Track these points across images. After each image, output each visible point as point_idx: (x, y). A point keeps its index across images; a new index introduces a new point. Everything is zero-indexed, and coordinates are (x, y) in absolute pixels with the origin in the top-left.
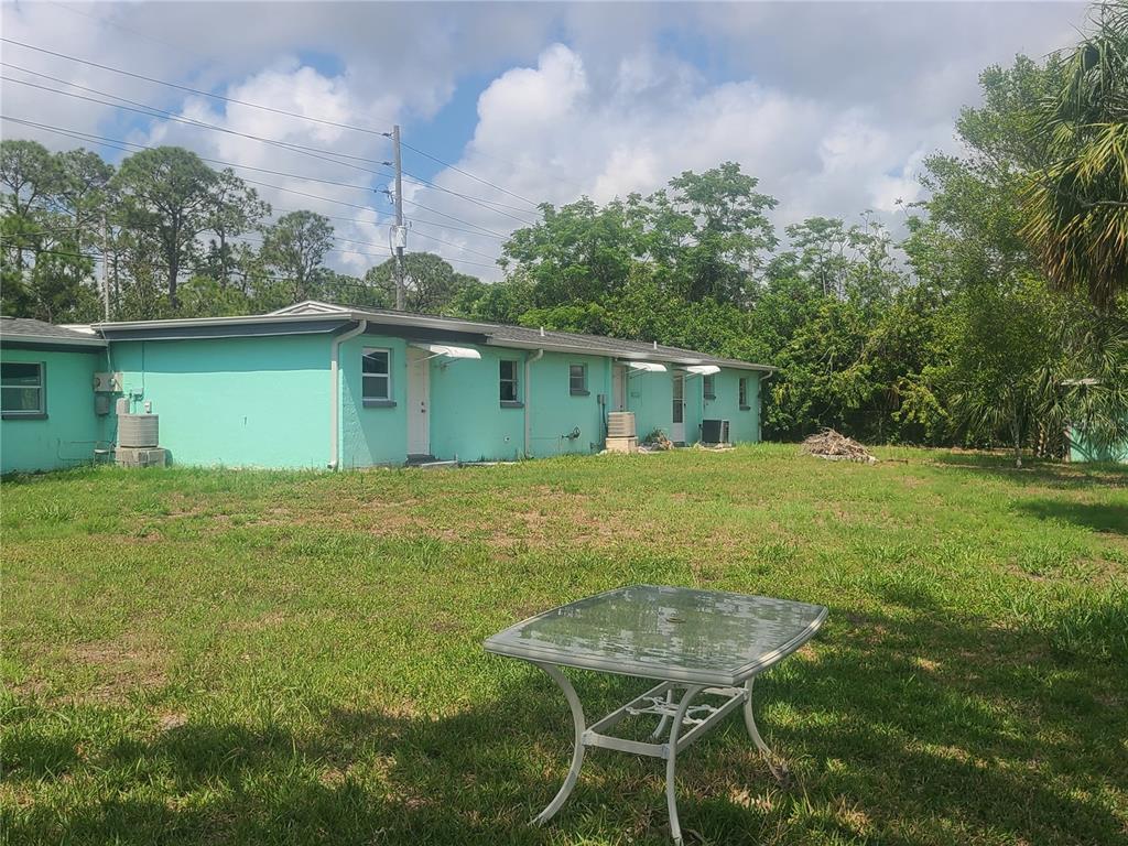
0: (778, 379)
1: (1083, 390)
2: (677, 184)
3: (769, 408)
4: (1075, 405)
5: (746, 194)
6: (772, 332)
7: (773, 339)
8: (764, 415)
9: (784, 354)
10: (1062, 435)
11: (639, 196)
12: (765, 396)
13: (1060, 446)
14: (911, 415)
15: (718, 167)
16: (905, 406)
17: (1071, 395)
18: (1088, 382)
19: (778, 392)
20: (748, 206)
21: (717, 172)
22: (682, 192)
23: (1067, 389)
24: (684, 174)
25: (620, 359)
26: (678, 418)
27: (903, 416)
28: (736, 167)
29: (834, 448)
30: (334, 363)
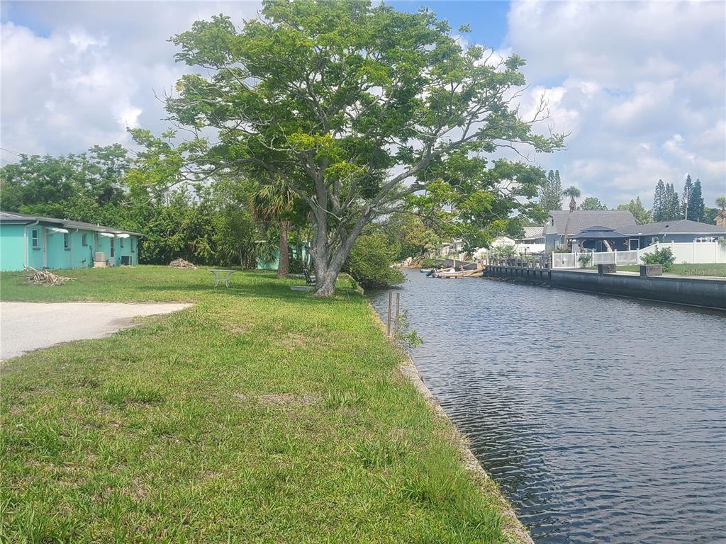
0: (145, 239)
1: (261, 244)
2: (92, 151)
3: (142, 251)
4: (259, 250)
5: (124, 157)
6: (141, 219)
7: (142, 222)
8: (139, 254)
9: (146, 229)
10: (255, 260)
11: (74, 155)
12: (140, 246)
13: (254, 264)
14: (201, 253)
15: (111, 145)
16: (199, 250)
17: (257, 246)
18: (263, 241)
19: (146, 244)
20: (124, 162)
21: (111, 147)
22: (95, 155)
23: (256, 244)
24: (96, 146)
25: (97, 232)
26: (112, 255)
27: (199, 254)
28: (120, 146)
29: (182, 264)
30: (25, 235)
